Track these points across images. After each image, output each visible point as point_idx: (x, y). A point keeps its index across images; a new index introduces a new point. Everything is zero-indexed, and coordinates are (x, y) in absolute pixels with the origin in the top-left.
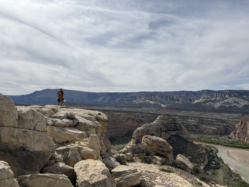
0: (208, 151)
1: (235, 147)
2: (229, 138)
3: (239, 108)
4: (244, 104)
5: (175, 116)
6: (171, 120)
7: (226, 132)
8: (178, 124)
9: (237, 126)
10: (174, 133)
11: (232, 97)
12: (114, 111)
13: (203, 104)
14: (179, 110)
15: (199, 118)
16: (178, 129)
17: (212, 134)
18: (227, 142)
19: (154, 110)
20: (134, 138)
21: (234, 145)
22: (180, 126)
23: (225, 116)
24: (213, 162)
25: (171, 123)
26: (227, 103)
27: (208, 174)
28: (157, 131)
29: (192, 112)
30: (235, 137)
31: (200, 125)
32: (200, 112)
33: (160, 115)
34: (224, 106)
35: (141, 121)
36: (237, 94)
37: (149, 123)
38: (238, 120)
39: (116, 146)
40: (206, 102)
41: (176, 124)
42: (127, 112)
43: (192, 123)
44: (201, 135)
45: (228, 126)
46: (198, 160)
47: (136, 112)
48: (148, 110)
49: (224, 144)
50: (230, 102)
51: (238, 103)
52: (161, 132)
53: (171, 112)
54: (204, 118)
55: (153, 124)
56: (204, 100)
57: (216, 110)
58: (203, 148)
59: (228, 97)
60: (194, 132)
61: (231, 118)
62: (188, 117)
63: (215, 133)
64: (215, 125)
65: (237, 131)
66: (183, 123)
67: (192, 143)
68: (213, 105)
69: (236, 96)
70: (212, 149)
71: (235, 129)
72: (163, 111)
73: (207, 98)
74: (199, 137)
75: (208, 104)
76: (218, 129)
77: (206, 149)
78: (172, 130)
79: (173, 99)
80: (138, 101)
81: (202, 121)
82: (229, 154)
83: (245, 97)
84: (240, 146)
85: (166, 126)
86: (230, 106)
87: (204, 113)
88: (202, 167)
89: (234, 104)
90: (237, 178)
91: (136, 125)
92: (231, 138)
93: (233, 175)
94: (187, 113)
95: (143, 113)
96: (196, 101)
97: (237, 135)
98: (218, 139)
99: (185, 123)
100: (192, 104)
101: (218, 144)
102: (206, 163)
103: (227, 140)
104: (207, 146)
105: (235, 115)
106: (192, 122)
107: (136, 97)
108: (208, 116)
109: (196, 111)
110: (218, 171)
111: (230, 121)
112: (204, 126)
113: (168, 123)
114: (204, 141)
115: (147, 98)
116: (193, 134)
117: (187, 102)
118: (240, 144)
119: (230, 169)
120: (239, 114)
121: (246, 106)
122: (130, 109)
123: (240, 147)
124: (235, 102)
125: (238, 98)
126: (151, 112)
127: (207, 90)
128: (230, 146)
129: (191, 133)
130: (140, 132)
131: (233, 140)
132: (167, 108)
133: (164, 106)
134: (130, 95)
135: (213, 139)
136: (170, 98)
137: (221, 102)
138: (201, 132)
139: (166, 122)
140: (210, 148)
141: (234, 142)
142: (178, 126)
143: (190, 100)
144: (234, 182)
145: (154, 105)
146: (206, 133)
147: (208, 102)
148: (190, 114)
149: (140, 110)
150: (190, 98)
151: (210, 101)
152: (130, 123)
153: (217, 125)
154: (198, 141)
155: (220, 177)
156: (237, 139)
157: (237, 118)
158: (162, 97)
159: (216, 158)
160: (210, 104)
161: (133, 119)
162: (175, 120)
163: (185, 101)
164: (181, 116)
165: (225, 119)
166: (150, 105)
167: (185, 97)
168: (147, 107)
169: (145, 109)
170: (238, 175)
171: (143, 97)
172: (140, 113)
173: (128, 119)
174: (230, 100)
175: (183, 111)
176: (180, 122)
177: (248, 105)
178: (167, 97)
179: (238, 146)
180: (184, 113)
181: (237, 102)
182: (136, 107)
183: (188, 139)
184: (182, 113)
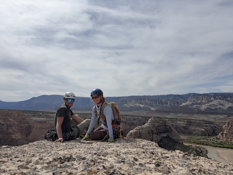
0: (199, 152)
1: (224, 147)
3: (225, 110)
4: (229, 106)
5: (165, 118)
6: (161, 122)
7: (214, 133)
8: (168, 126)
9: (224, 127)
10: (165, 135)
11: (217, 99)
13: (190, 107)
14: (168, 112)
15: (187, 119)
16: (168, 131)
17: (201, 135)
18: (216, 143)
19: (144, 114)
21: (222, 146)
22: (170, 128)
23: (211, 118)
25: (161, 126)
26: (213, 105)
28: (149, 133)
29: (181, 115)
30: (223, 138)
31: (188, 127)
32: (188, 114)
33: (150, 118)
34: (210, 109)
35: (133, 124)
36: (222, 97)
37: (140, 125)
38: (225, 121)
40: (193, 104)
41: (166, 126)
43: (181, 125)
44: (190, 137)
45: (215, 127)
47: (128, 116)
48: (139, 113)
49: (212, 144)
50: (215, 104)
51: (223, 105)
52: (153, 134)
53: (161, 115)
54: (192, 120)
55: (145, 127)
56: (191, 103)
57: (203, 112)
58: (193, 149)
59: (213, 100)
60: (184, 133)
61: (218, 120)
62: (177, 119)
63: (203, 134)
64: (203, 126)
65: (225, 132)
66: (173, 125)
67: (182, 144)
68: (200, 107)
69: (220, 99)
70: (201, 149)
71: (221, 130)
72: (153, 113)
73: (194, 101)
74: (188, 138)
75: (195, 106)
76: (206, 130)
77: (196, 150)
78: (162, 132)
79: (161, 102)
80: (128, 105)
81: (190, 122)
83: (229, 99)
84: (228, 146)
85: (157, 129)
86: (215, 108)
87: (192, 115)
89: (219, 106)
91: (128, 127)
92: (219, 139)
94: (176, 116)
95: (134, 116)
96: (183, 104)
97: (224, 136)
98: (207, 140)
99: (174, 125)
100: (180, 107)
101: (207, 145)
103: (216, 141)
104: (197, 147)
105: (221, 117)
106: (181, 123)
108: (196, 118)
109: (184, 113)
111: (217, 122)
112: (192, 128)
113: (159, 126)
114: (194, 142)
115: (137, 102)
116: (183, 135)
117: (174, 105)
118: (228, 144)
120: (225, 116)
121: (230, 108)
123: (228, 148)
124: (220, 104)
125: (223, 100)
126: (141, 115)
127: (193, 94)
128: (219, 147)
129: (181, 135)
130: (133, 135)
131: (221, 141)
132: (157, 111)
133: (154, 109)
134: (122, 100)
135: (202, 140)
136: (159, 101)
137: (207, 104)
138: (190, 133)
139: (157, 125)
141: (222, 142)
142: (168, 128)
143: (178, 103)
145: (144, 109)
146: (195, 134)
147: (194, 105)
149: (131, 113)
150: (177, 101)
151: (196, 104)
153: (205, 126)
154: (187, 142)
156: (225, 139)
157: (223, 119)
158: (151, 100)
160: (196, 106)
161: (125, 122)
162: (165, 122)
163: (173, 104)
164: (170, 118)
165: (212, 120)
167: (173, 101)
168: (138, 110)
169: (135, 113)
171: (134, 100)
172: (131, 116)
174: (215, 102)
175: (172, 113)
176: (170, 125)
177: (232, 106)
178: (156, 100)
179: (226, 146)
180: (172, 115)
181: (221, 104)
182: (127, 111)
183: (178, 140)
184: (171, 116)
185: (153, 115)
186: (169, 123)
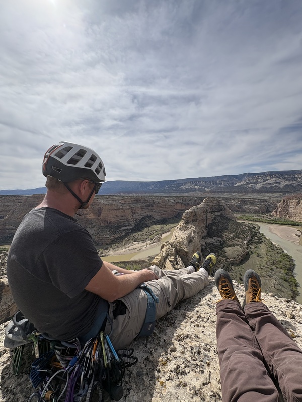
0: (251, 227)
1: (277, 223)
2: (270, 215)
3: (281, 188)
4: (286, 184)
5: (219, 198)
6: (215, 202)
7: (268, 210)
8: (222, 205)
9: (278, 205)
10: (219, 213)
11: (274, 178)
12: (164, 197)
13: (245, 186)
14: (222, 192)
15: (241, 199)
16: (222, 210)
17: (254, 213)
18: (269, 219)
19: (199, 194)
20: (183, 219)
21: (275, 222)
22: (224, 207)
23: (266, 197)
24: (256, 238)
25: (215, 205)
26: (269, 184)
27: (251, 248)
28: (204, 212)
29: (235, 194)
30: (277, 214)
31: (242, 205)
32: (242, 193)
33: (205, 198)
34: (265, 187)
35: (188, 204)
36: (279, 175)
37: (195, 205)
38: (280, 199)
39: (167, 225)
41: (220, 205)
42: (175, 197)
44: (243, 214)
45: (269, 205)
46: (242, 236)
47: (184, 197)
48: (194, 194)
49: (265, 221)
51: (279, 184)
53: (215, 195)
54: (246, 199)
55: (200, 206)
56: (245, 182)
57: (258, 191)
58: (245, 225)
59: (269, 178)
60: (237, 211)
61: (273, 198)
62: (231, 199)
63: (257, 212)
64: (257, 204)
65: (279, 210)
66: (226, 204)
67: (236, 221)
68: (255, 186)
69: (277, 177)
70: (254, 225)
71: (276, 207)
73: (249, 181)
74: (241, 216)
75: (249, 186)
77: (248, 226)
78: (216, 210)
79: (216, 183)
80: (184, 187)
81: (244, 201)
82: (270, 230)
83: (286, 177)
84: (282, 222)
85: (211, 208)
86: (271, 187)
87: (246, 194)
88: (245, 242)
89: (275, 185)
90: (280, 251)
91: (184, 207)
92: (272, 216)
93: (275, 248)
94: (230, 196)
95: (190, 197)
96: (238, 184)
97: (278, 213)
98: (260, 217)
99: (228, 204)
100: (234, 187)
101: (260, 221)
102: (249, 238)
103: (269, 217)
104: (250, 224)
105: (276, 195)
106: (235, 203)
107: (182, 184)
108: (250, 197)
109: (238, 193)
110: (260, 245)
111: (271, 200)
112: (246, 206)
113: (213, 205)
114: (247, 219)
115: (192, 184)
116: (236, 213)
117: (229, 185)
119: (272, 243)
120: (281, 194)
121: (287, 186)
122: (178, 195)
123: (281, 224)
125: (280, 178)
126: (196, 196)
127: (249, 173)
128: (272, 223)
129: (234, 213)
130: (188, 214)
131: (274, 218)
132: (211, 192)
133: (208, 190)
134: (178, 182)
135: (255, 217)
136: (213, 182)
137: (262, 183)
138: (244, 211)
139: (211, 204)
140: (252, 225)
141: (276, 219)
142: (222, 207)
143: (232, 183)
144: (277, 255)
145: (199, 190)
146: (248, 212)
147: (249, 184)
148: (232, 196)
149: (186, 195)
150: (232, 181)
151: (251, 183)
152: (179, 206)
153: (259, 204)
154: (240, 219)
155: (262, 250)
156: (278, 216)
157: (278, 197)
158: (206, 182)
159: (258, 234)
160: (251, 186)
161: (181, 203)
162: (219, 201)
163: (227, 185)
164: (224, 198)
166: (196, 190)
167: (227, 181)
168: (193, 191)
169: (191, 194)
170: (280, 249)
171: (189, 183)
172: (187, 197)
173: (177, 203)
174: (271, 181)
175: (226, 194)
176: (224, 204)
177: (289, 184)
178: (210, 182)
179: (279, 222)
182: (183, 193)
183: (231, 218)
184: (225, 196)
185: (208, 195)
186: (223, 203)
